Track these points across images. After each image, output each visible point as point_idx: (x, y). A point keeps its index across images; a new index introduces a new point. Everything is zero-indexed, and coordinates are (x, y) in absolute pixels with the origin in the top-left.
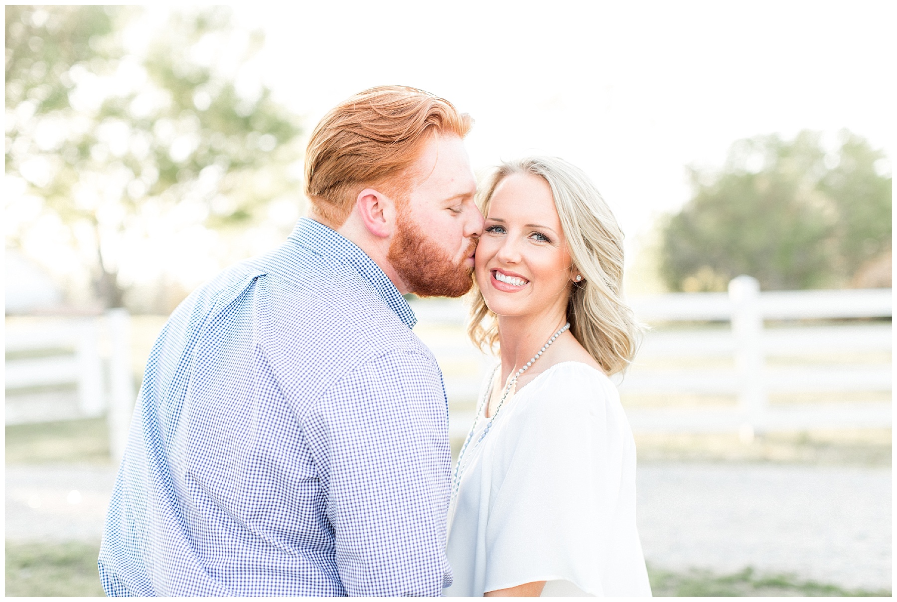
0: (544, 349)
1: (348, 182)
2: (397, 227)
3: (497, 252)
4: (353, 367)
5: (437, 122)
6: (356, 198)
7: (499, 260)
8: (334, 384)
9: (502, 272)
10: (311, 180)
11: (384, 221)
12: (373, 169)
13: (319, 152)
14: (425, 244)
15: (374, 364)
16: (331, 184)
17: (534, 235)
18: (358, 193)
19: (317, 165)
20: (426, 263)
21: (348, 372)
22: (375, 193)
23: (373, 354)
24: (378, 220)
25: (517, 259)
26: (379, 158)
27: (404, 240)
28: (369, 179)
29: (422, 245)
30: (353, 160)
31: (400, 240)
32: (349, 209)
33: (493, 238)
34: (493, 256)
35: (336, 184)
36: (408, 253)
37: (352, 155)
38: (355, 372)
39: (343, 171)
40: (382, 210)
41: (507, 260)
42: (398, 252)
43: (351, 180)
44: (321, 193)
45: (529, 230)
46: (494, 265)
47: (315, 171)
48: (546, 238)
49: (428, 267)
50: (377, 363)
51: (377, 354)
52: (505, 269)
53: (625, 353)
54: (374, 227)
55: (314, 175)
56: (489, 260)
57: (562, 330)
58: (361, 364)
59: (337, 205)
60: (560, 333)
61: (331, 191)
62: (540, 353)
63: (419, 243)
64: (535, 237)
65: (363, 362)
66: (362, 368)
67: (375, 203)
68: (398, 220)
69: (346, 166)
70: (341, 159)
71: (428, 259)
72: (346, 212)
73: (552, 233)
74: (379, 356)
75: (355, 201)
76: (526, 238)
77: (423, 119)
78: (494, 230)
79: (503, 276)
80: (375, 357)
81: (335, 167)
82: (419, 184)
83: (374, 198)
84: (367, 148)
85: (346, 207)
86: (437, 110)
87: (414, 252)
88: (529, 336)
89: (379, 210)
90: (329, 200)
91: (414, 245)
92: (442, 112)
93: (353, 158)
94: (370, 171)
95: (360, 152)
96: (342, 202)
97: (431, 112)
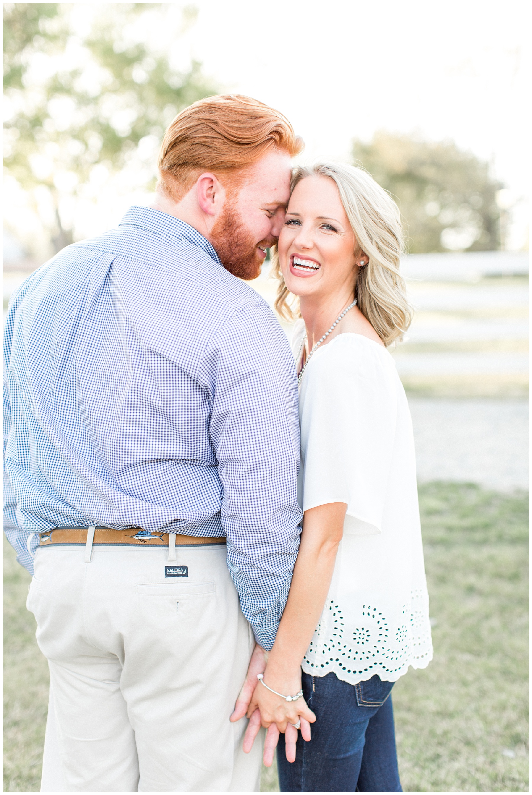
0: (335, 324)
1: (194, 165)
2: (223, 210)
3: (294, 240)
4: (223, 322)
5: (277, 138)
6: (197, 179)
7: (297, 247)
8: (211, 337)
9: (299, 257)
10: (166, 155)
11: (213, 202)
12: (217, 161)
13: (178, 135)
14: (241, 229)
15: (237, 317)
16: (180, 162)
17: (323, 226)
18: (200, 175)
19: (174, 145)
20: (238, 246)
21: (220, 327)
22: (214, 178)
23: (234, 310)
24: (209, 200)
25: (310, 245)
26: (225, 154)
27: (226, 222)
28: (212, 168)
29: (238, 230)
30: (203, 150)
31: (223, 221)
32: (189, 186)
33: (291, 229)
34: (291, 244)
35: (184, 164)
36: (226, 234)
37: (204, 145)
38: (225, 325)
39: (194, 156)
40: (214, 193)
41: (302, 246)
42: (219, 231)
43: (197, 165)
44: (170, 167)
45: (320, 222)
46: (292, 251)
47: (171, 149)
48: (334, 229)
49: (237, 249)
50: (239, 316)
51: (237, 309)
52: (301, 254)
53: (401, 324)
54: (205, 205)
55: (169, 151)
56: (289, 248)
57: (349, 308)
58: (228, 319)
59: (181, 181)
60: (347, 310)
61: (178, 168)
62: (332, 327)
63: (237, 228)
64: (325, 228)
65: (229, 317)
66: (229, 321)
67: (211, 185)
68: (225, 205)
69: (197, 153)
70: (194, 146)
71: (239, 243)
72: (187, 189)
73: (339, 224)
74: (239, 311)
75: (196, 181)
76: (317, 228)
77: (267, 133)
78: (292, 223)
79: (299, 259)
80: (236, 312)
81: (187, 151)
82: (249, 184)
83: (212, 181)
84: (218, 143)
85: (187, 185)
86: (280, 129)
87: (231, 234)
88: (323, 312)
89: (212, 192)
90: (175, 175)
91: (233, 228)
92: (283, 131)
93: (204, 148)
94: (215, 163)
95: (211, 145)
96: (185, 180)
97: (275, 129)
